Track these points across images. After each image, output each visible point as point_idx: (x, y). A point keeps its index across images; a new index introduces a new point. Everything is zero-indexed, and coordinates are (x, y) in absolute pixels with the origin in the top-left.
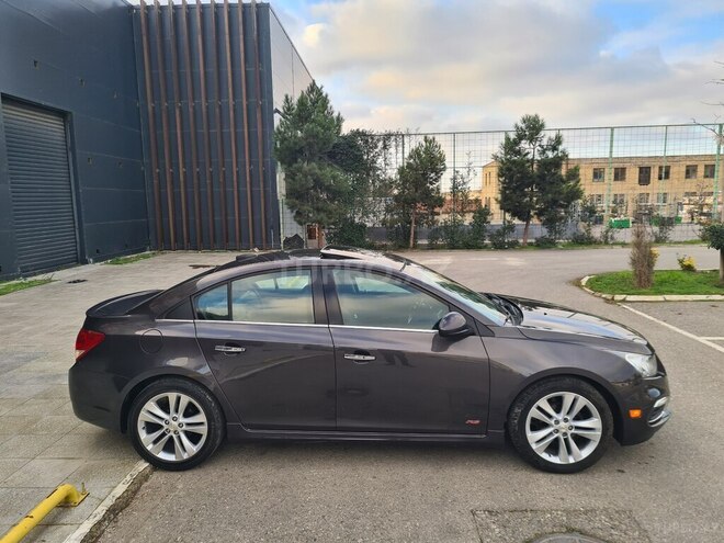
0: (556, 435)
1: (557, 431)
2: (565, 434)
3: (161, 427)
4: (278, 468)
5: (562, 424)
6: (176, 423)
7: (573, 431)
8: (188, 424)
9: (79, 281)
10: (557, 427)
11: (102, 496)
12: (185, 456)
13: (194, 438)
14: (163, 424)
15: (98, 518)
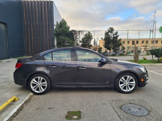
0: (125, 85)
1: (126, 84)
2: (127, 85)
3: (36, 85)
4: (63, 94)
5: (127, 83)
6: (39, 84)
7: (129, 84)
8: (42, 84)
9: (9, 62)
10: (126, 83)
11: (23, 99)
12: (42, 92)
13: (44, 87)
14: (37, 84)
15: (23, 103)
